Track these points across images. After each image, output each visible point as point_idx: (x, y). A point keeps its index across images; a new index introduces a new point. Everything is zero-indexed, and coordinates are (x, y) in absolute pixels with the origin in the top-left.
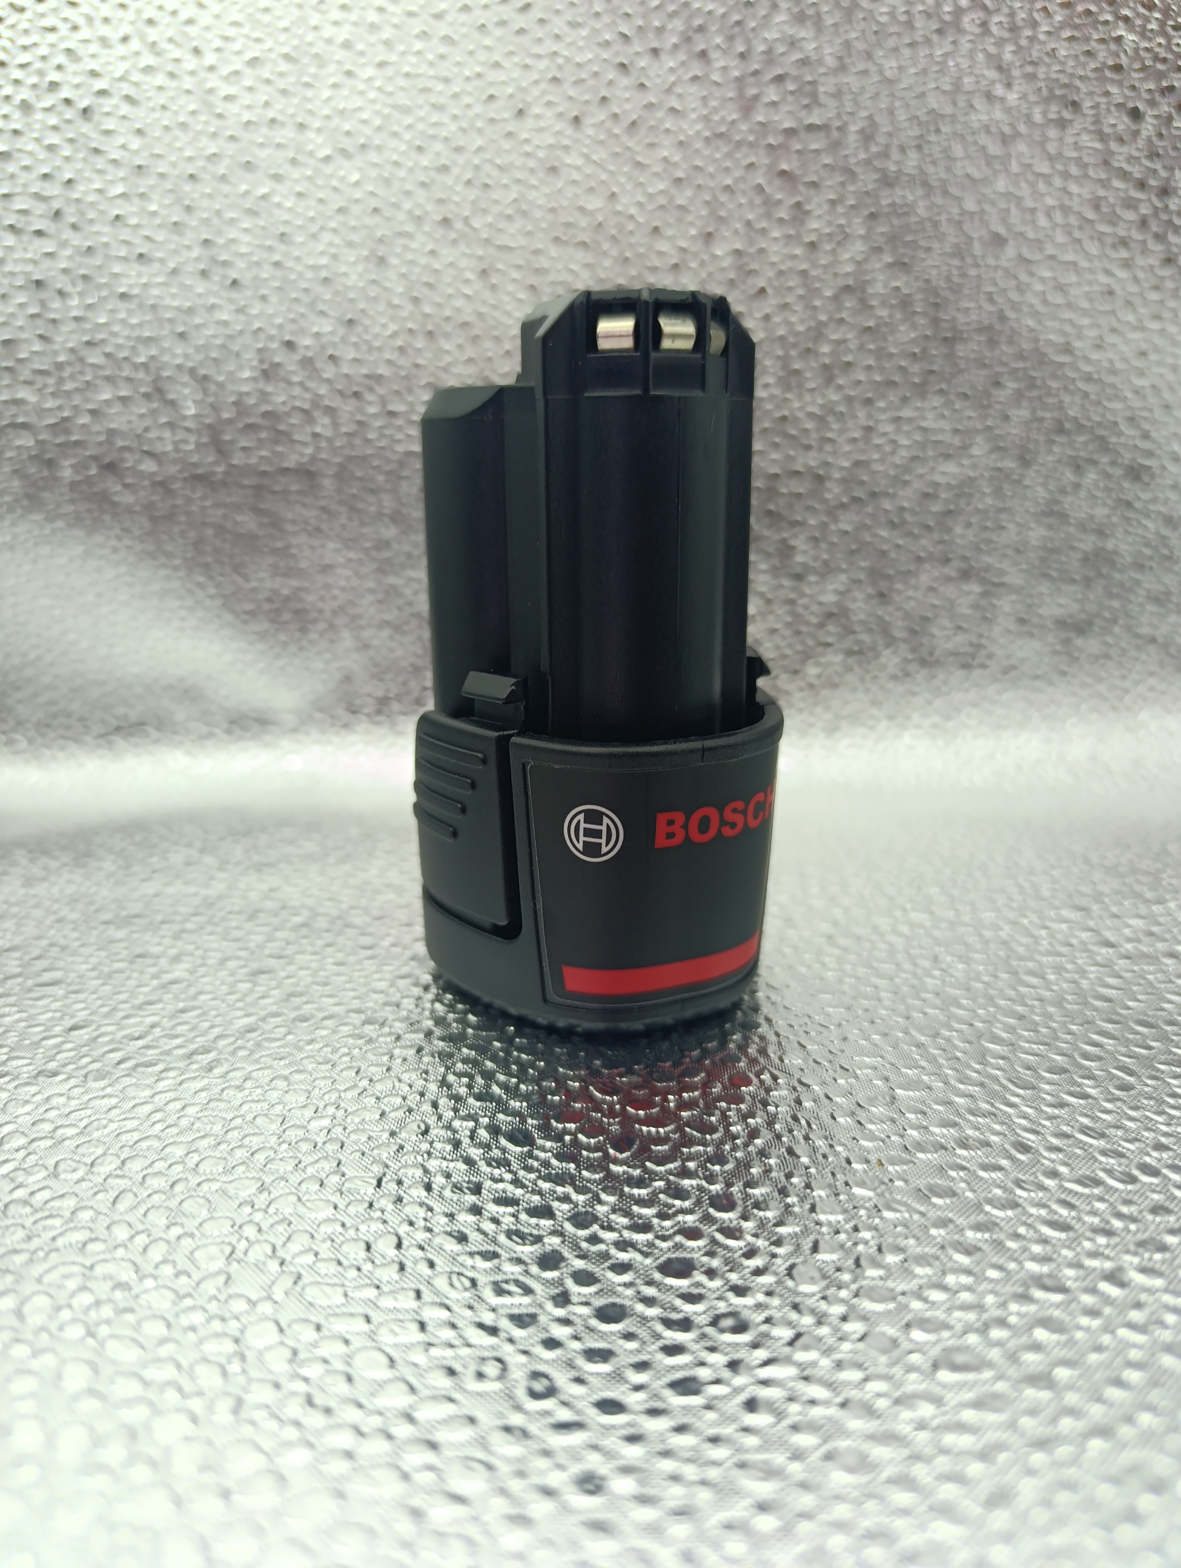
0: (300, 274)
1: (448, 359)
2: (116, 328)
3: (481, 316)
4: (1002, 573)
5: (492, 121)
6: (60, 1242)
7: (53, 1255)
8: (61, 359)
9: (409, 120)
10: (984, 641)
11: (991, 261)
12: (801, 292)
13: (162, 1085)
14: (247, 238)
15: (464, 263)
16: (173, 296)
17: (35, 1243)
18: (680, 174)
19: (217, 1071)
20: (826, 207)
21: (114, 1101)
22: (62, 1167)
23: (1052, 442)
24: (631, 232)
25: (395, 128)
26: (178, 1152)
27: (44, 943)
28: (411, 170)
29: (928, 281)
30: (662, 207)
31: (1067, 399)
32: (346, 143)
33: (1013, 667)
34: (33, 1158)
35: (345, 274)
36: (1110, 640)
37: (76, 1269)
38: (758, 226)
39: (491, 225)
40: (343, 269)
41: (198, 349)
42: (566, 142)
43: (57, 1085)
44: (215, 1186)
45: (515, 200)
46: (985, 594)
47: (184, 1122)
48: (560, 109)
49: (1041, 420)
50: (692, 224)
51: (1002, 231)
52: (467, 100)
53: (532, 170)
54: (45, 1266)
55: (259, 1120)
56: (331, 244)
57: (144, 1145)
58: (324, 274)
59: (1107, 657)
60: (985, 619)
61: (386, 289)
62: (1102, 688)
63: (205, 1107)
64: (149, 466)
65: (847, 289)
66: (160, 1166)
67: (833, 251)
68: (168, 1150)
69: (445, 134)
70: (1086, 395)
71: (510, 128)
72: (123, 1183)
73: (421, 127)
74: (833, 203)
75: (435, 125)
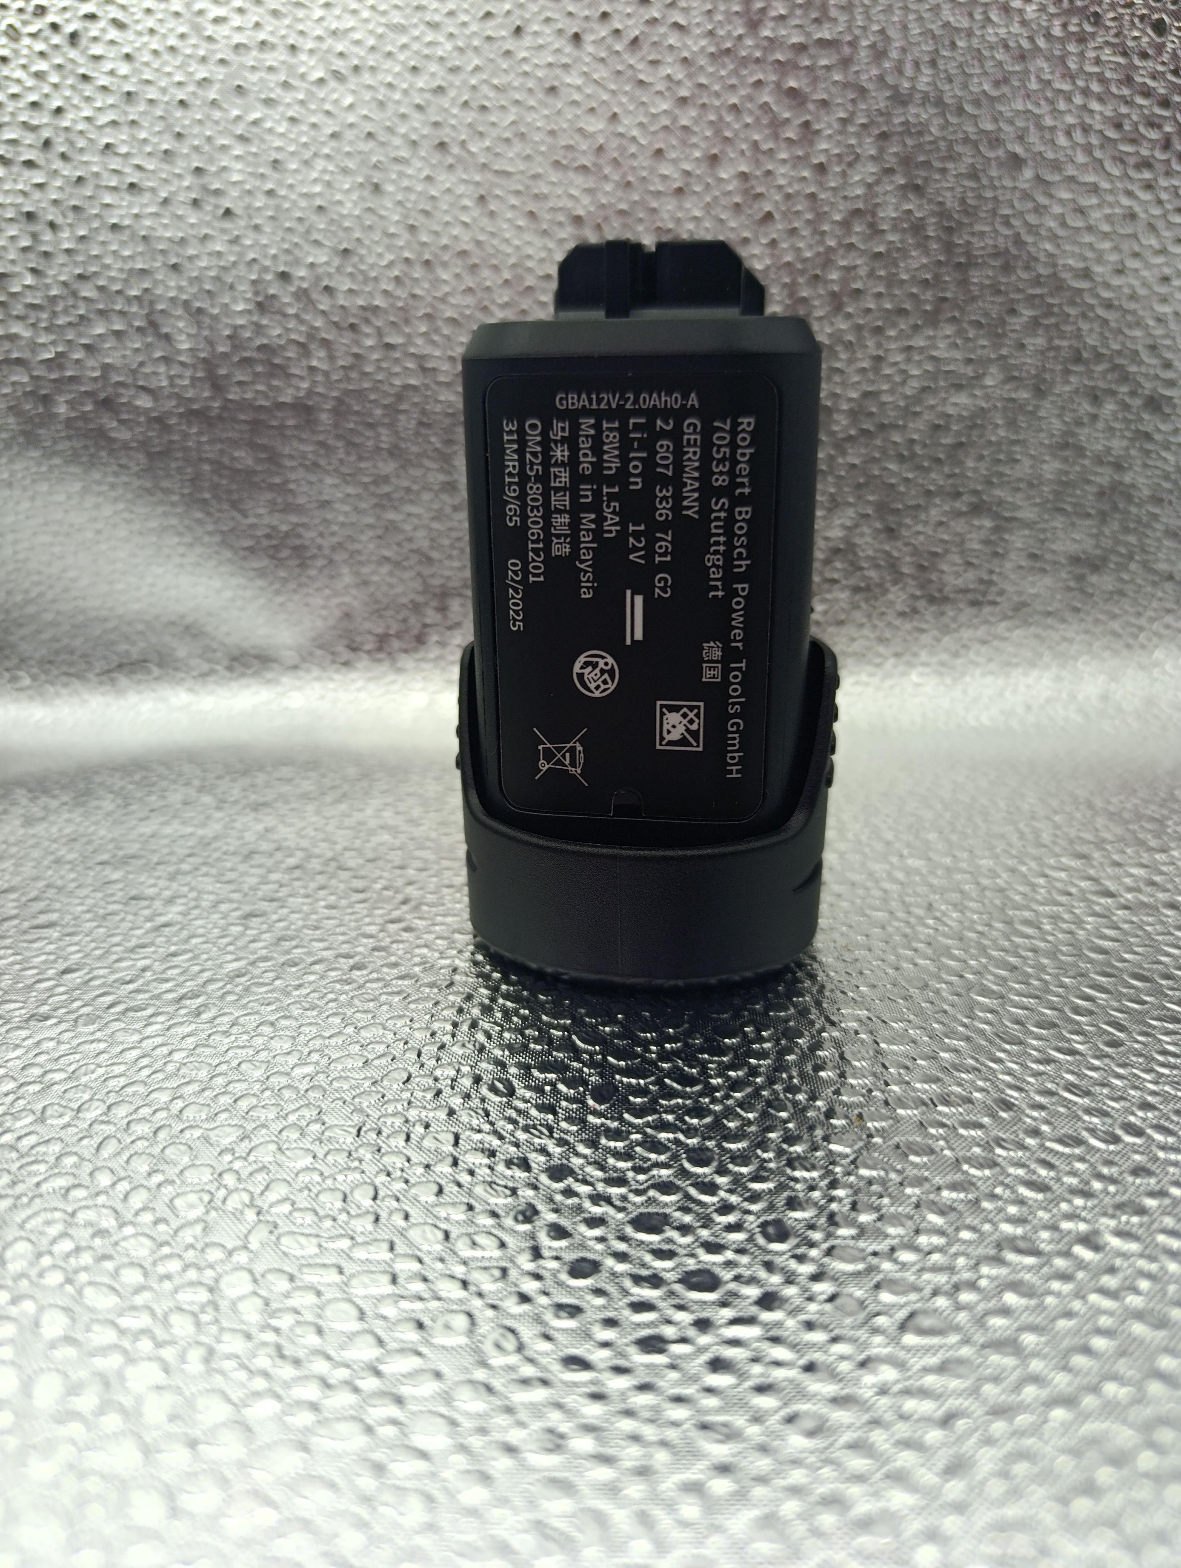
0: (294, 203)
1: (447, 289)
2: (108, 261)
3: (478, 243)
4: (1015, 507)
5: (489, 38)
6: (44, 1187)
7: (38, 1201)
8: (54, 292)
9: (404, 40)
10: (995, 578)
11: (1008, 183)
12: (809, 216)
13: (150, 1030)
14: (239, 166)
15: (461, 189)
16: (165, 226)
17: (20, 1188)
18: (684, 93)
19: (205, 1016)
20: (836, 125)
21: (102, 1046)
22: (49, 1112)
23: (1067, 372)
24: (633, 155)
25: (389, 48)
26: (164, 1097)
27: (41, 884)
28: (406, 92)
29: (941, 204)
30: (666, 128)
31: (1085, 326)
32: (339, 65)
33: (1025, 604)
34: (21, 1102)
35: (340, 202)
36: (1126, 577)
37: (58, 1215)
38: (765, 147)
39: (488, 149)
40: (338, 197)
41: (193, 280)
42: (565, 60)
43: (49, 1030)
44: (197, 1133)
45: (513, 123)
46: (997, 529)
47: (170, 1068)
48: (560, 26)
49: (1058, 348)
50: (695, 146)
51: (1019, 150)
52: (464, 18)
53: (530, 90)
54: (29, 1212)
55: (244, 1066)
56: (325, 171)
57: (130, 1090)
58: (318, 202)
59: (1121, 593)
60: (996, 554)
61: (382, 217)
62: (1116, 625)
63: (192, 1052)
64: (144, 402)
65: (857, 212)
66: (145, 1111)
67: (844, 174)
68: (154, 1096)
69: (440, 53)
70: (1105, 322)
71: (509, 45)
72: (109, 1129)
73: (416, 46)
74: (843, 121)
75: (430, 44)
